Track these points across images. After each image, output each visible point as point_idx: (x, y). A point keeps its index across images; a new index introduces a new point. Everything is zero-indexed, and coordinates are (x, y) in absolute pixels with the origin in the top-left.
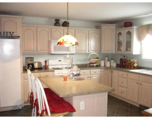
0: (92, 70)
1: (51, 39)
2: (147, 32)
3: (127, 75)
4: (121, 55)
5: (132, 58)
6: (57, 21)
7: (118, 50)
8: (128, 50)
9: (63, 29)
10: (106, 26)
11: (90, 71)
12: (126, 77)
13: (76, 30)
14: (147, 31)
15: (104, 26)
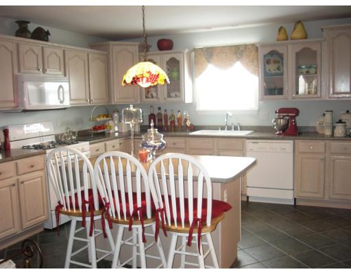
0: (107, 143)
1: (19, 71)
2: (209, 62)
3: (185, 142)
4: (151, 107)
5: (179, 111)
6: (24, 26)
7: (146, 97)
8: (173, 94)
9: (43, 48)
10: (121, 45)
11: (105, 144)
12: (184, 146)
13: (66, 52)
14: (207, 59)
15: (114, 45)
